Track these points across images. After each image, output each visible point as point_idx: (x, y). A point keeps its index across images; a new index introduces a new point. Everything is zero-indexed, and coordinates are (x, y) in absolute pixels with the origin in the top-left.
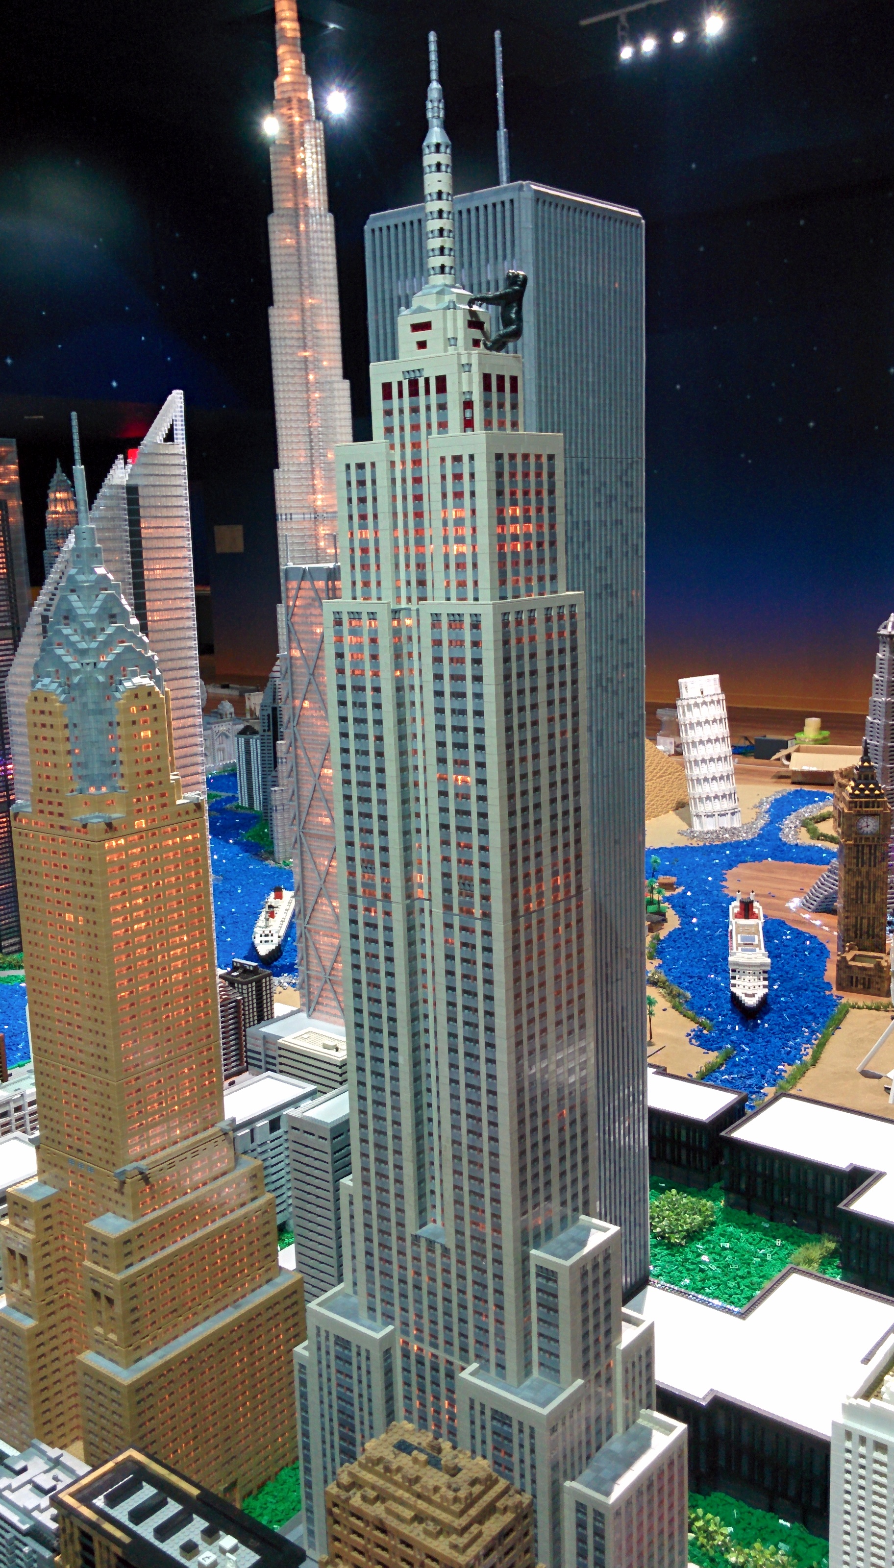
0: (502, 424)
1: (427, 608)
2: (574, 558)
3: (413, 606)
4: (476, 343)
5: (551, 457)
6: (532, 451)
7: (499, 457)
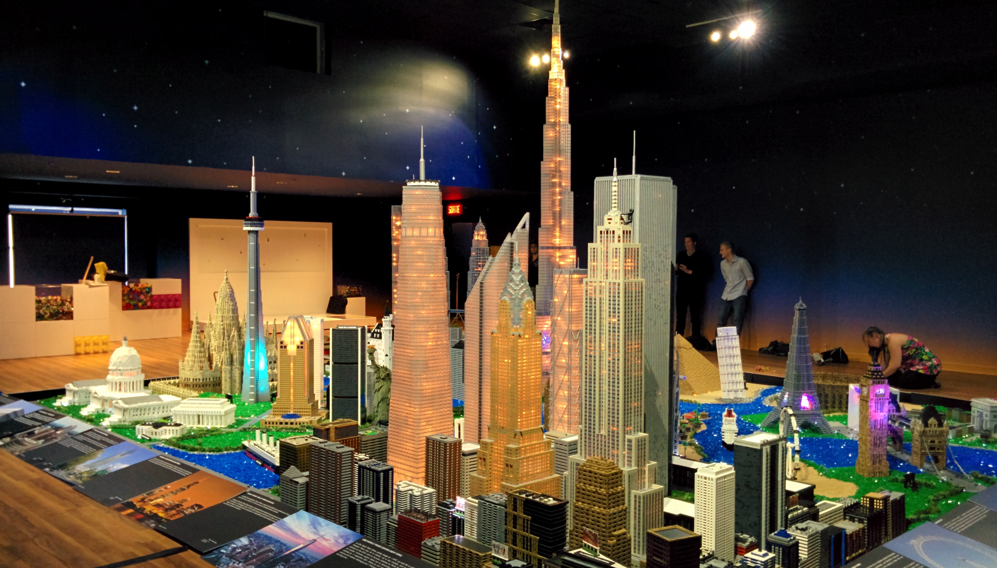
0: (627, 241)
1: (608, 281)
2: (643, 272)
3: (605, 280)
4: (622, 223)
5: (638, 249)
6: (633, 247)
7: (626, 249)
